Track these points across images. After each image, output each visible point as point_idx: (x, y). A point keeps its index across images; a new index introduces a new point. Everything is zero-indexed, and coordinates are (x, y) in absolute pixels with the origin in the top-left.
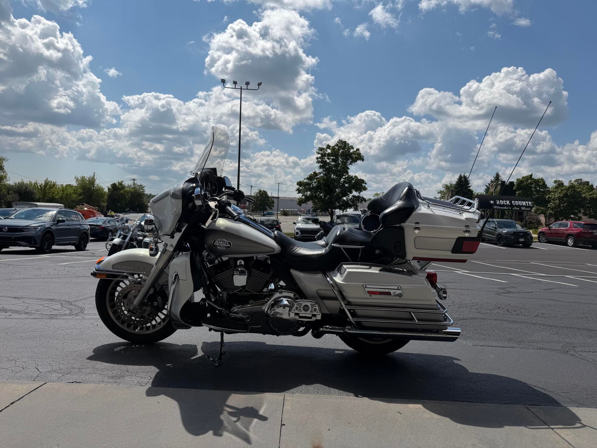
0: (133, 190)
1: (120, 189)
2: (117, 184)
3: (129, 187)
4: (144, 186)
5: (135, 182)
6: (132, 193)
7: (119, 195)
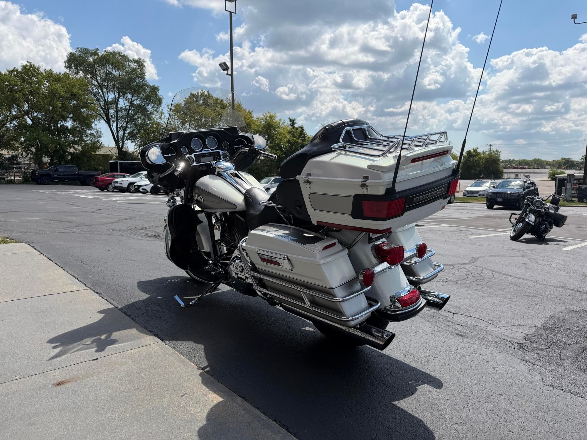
0: (488, 157)
1: (475, 156)
2: (472, 151)
3: (484, 153)
4: (499, 151)
5: (492, 148)
6: (486, 159)
7: (474, 161)
